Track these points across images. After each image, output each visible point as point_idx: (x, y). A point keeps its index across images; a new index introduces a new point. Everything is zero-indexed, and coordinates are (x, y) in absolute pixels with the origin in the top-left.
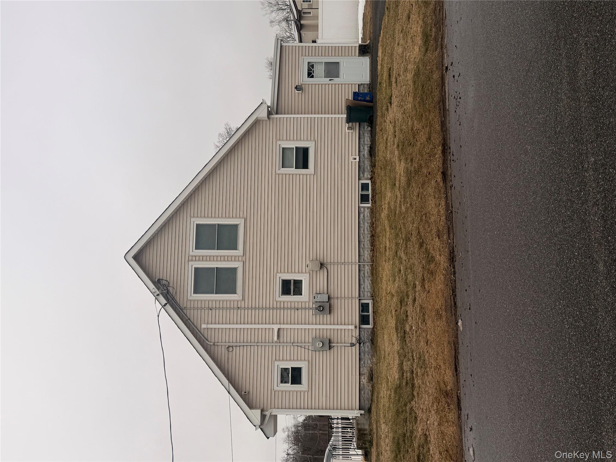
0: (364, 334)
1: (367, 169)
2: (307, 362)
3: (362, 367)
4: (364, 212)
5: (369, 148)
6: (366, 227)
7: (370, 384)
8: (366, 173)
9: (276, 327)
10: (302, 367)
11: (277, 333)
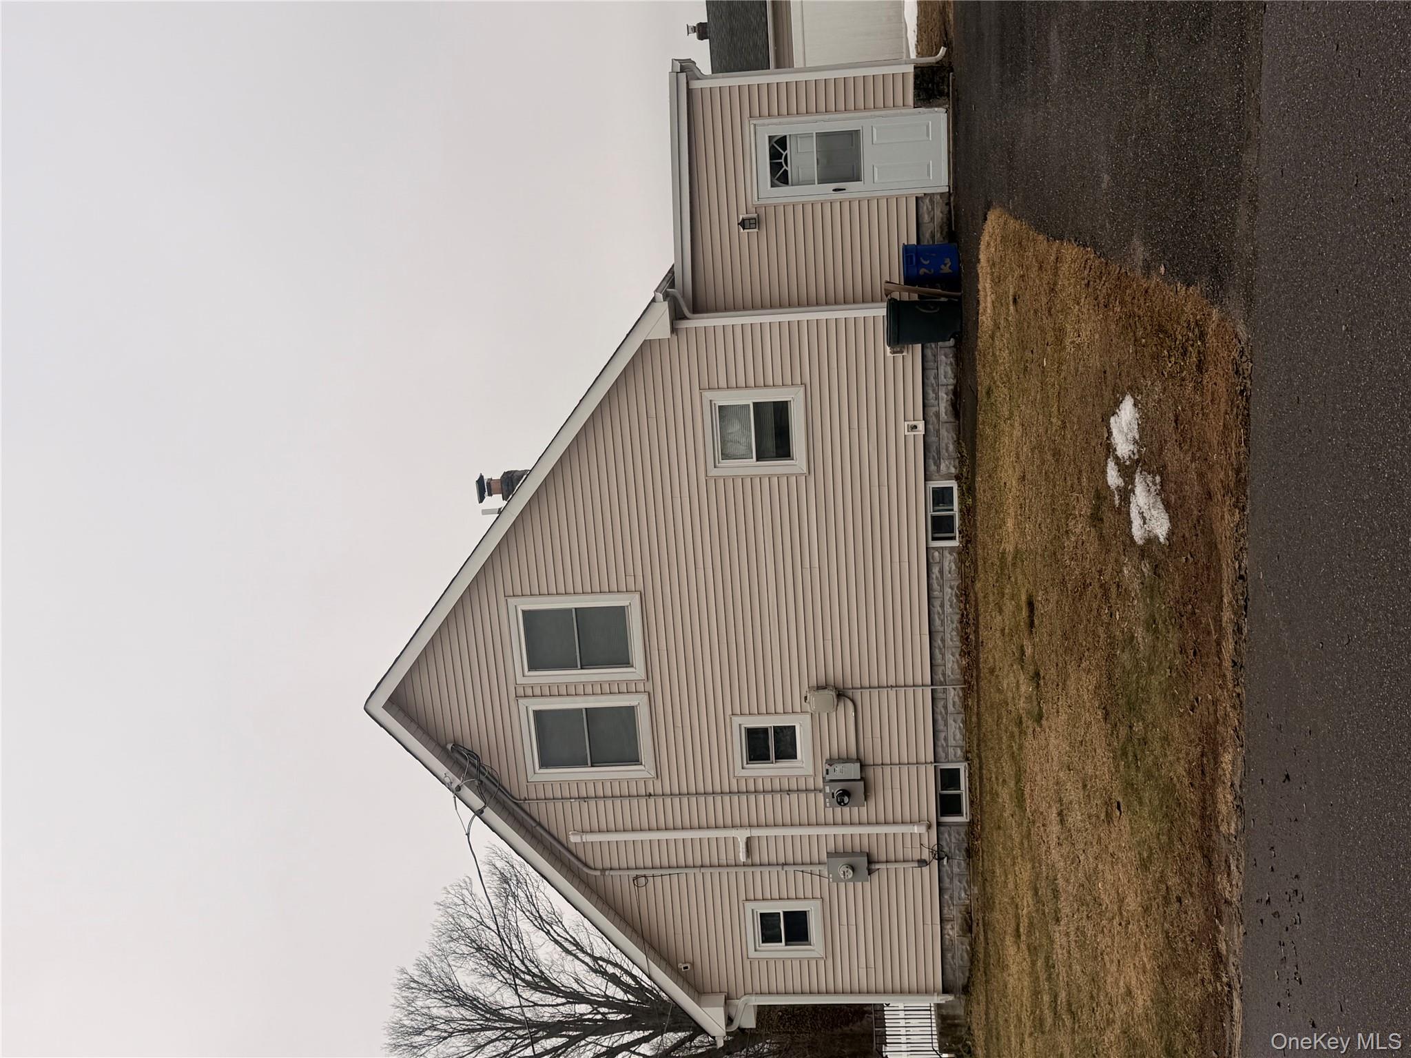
0: (950, 839)
1: (947, 450)
2: (819, 902)
3: (945, 905)
4: (941, 563)
5: (951, 396)
6: (946, 598)
7: (964, 938)
8: (945, 462)
9: (741, 835)
10: (809, 911)
11: (744, 846)
